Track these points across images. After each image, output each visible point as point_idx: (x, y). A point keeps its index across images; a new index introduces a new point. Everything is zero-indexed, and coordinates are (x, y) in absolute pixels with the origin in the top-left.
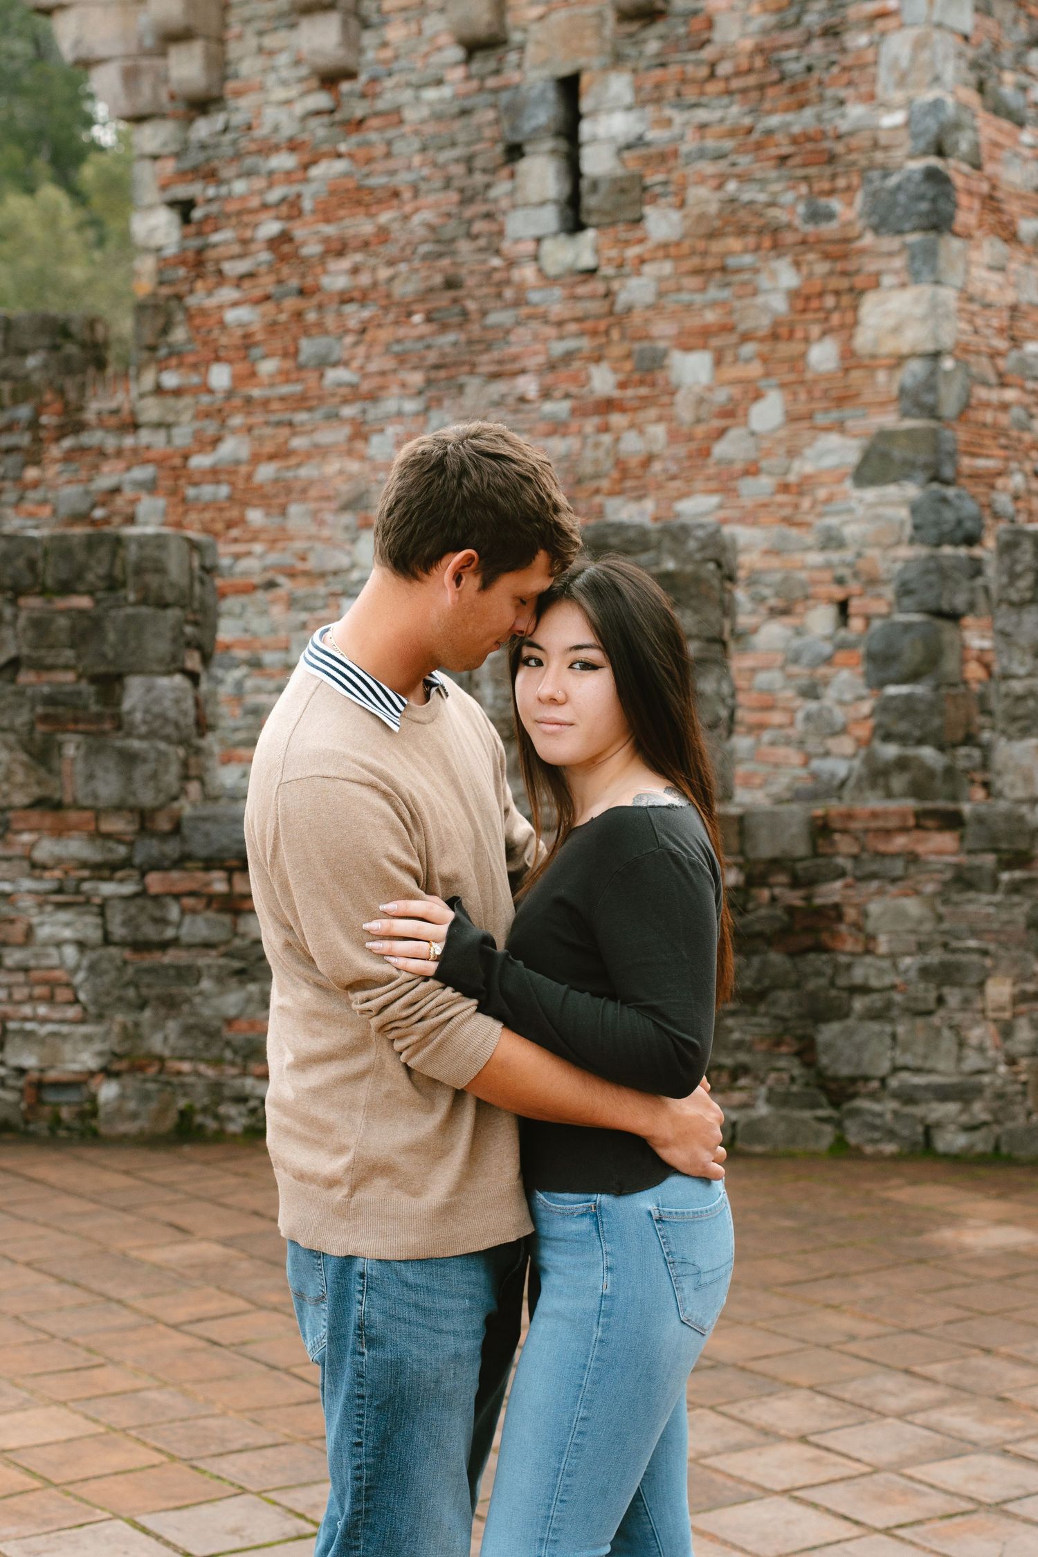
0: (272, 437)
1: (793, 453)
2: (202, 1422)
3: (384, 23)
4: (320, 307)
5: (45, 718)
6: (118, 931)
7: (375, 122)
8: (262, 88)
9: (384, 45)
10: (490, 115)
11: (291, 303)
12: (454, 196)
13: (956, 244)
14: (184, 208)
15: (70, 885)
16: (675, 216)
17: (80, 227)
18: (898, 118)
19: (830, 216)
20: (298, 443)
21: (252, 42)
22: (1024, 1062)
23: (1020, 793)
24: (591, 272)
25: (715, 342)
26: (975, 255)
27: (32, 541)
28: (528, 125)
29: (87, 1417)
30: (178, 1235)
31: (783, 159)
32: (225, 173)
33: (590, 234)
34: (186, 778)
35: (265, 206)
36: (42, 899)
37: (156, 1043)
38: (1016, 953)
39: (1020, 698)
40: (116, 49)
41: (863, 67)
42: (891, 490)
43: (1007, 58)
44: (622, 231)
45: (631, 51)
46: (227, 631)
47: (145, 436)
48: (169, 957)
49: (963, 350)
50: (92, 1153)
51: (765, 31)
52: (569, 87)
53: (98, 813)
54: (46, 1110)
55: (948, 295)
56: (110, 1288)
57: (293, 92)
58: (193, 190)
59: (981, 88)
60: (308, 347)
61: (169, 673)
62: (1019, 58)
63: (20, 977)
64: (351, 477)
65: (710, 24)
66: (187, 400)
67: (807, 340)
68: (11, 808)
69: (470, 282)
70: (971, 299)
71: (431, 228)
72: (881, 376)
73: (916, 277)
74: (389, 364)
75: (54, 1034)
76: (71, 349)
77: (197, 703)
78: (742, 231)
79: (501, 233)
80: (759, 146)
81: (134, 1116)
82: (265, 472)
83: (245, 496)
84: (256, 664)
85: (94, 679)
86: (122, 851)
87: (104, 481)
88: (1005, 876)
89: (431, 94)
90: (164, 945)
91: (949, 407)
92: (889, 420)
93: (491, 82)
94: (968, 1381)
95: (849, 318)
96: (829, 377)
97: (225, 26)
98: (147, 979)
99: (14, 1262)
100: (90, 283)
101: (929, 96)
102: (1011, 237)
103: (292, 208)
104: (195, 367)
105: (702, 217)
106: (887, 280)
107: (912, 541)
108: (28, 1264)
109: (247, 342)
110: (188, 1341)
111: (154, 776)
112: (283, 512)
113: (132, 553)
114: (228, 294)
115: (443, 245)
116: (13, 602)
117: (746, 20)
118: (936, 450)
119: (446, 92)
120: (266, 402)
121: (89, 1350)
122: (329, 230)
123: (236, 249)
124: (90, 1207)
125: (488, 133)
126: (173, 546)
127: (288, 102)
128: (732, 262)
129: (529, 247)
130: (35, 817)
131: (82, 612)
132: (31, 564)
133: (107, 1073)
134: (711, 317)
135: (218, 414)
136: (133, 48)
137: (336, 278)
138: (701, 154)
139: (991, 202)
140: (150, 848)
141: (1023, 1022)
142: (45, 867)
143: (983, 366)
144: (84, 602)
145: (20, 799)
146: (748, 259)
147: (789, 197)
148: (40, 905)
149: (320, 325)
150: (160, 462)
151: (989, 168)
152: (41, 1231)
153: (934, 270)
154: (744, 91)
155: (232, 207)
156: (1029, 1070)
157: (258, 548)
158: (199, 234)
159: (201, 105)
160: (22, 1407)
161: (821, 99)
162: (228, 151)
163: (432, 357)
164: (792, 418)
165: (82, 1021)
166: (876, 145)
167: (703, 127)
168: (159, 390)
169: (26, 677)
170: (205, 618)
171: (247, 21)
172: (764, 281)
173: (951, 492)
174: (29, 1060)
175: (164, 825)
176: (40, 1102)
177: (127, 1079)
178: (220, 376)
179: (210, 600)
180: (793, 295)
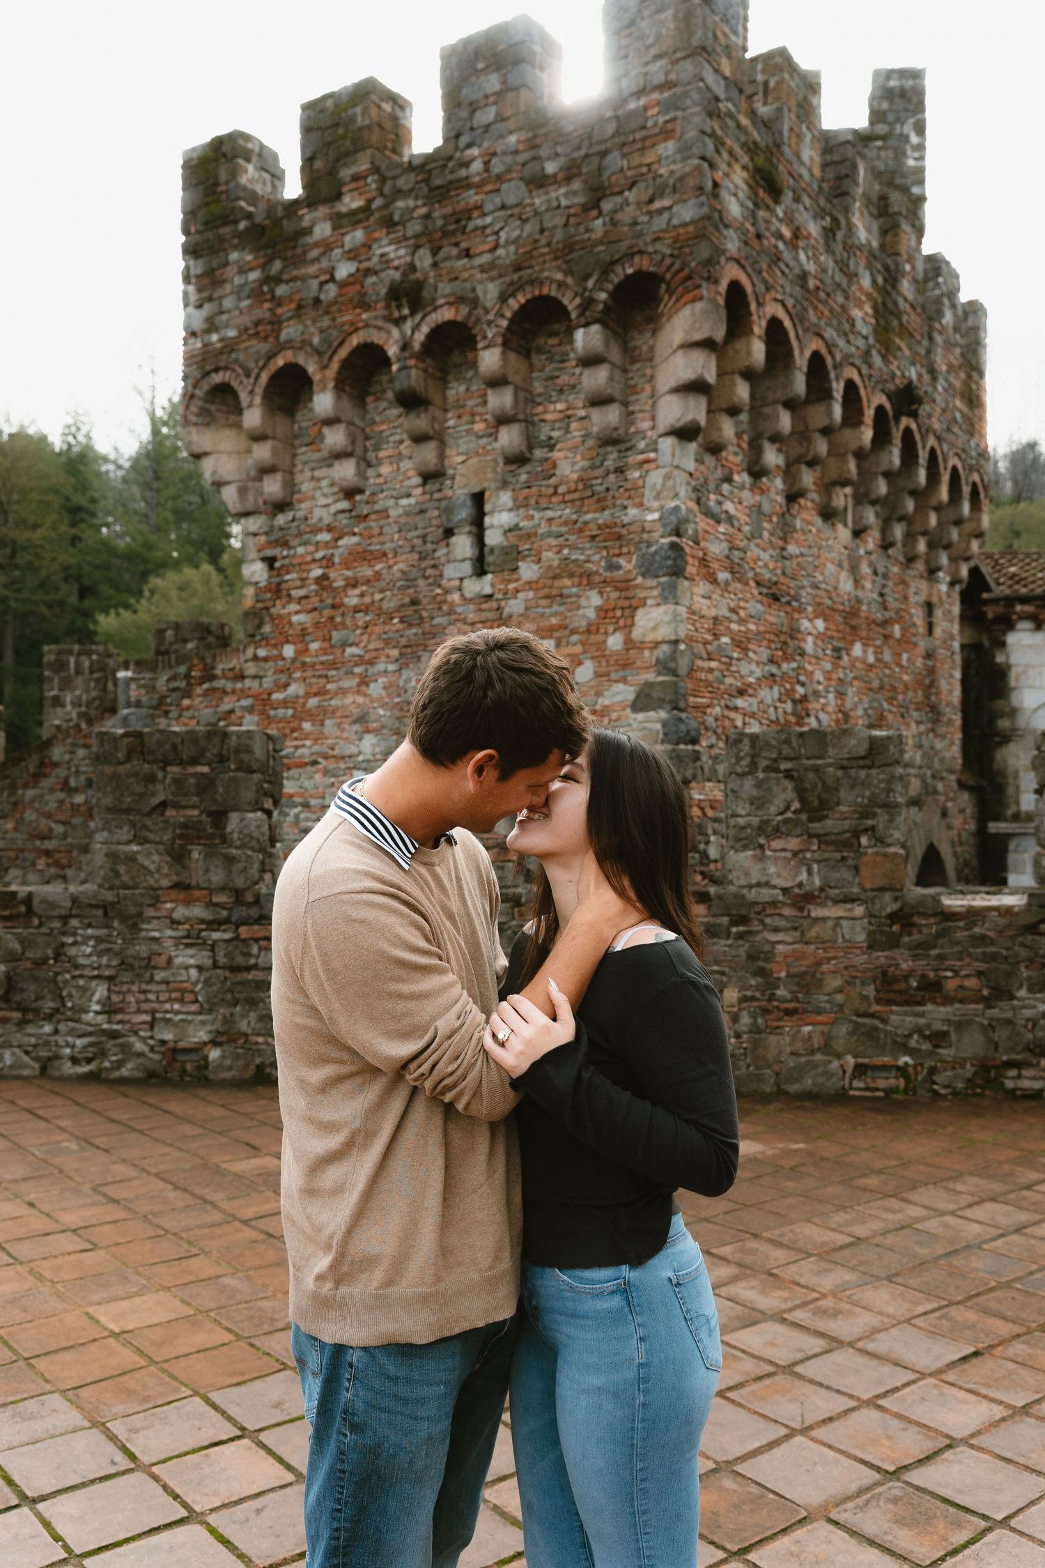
0: (317, 684)
1: (599, 694)
2: (260, 1304)
3: (380, 464)
4: (343, 614)
5: (181, 836)
6: (222, 960)
7: (374, 517)
8: (313, 498)
9: (379, 476)
10: (436, 513)
11: (327, 612)
12: (416, 556)
13: (686, 583)
14: (270, 561)
15: (194, 933)
16: (535, 567)
17: (221, 586)
18: (656, 516)
19: (619, 567)
20: (329, 687)
21: (308, 474)
22: (745, 1036)
23: (743, 882)
24: (490, 596)
25: (556, 634)
26: (695, 590)
27: (175, 733)
28: (456, 519)
29: (183, 1301)
30: (252, 1152)
31: (594, 537)
32: (293, 543)
33: (490, 576)
34: (263, 871)
35: (314, 561)
36: (177, 942)
37: (243, 1026)
38: (740, 974)
39: (743, 828)
40: (236, 477)
41: (637, 489)
42: (652, 714)
43: (711, 487)
44: (506, 575)
45: (513, 480)
46: (289, 787)
47: (248, 683)
48: (251, 976)
49: (690, 640)
50: (203, 1093)
51: (584, 470)
52: (478, 499)
53: (211, 891)
54: (178, 1065)
55: (682, 610)
56: (207, 1193)
57: (330, 501)
58: (276, 552)
59: (698, 502)
60: (336, 636)
61: (254, 811)
62: (718, 487)
63: (164, 987)
64: (359, 705)
65: (555, 466)
66: (271, 663)
67: (606, 633)
68: (160, 888)
69: (424, 601)
70: (693, 613)
71: (404, 572)
72: (647, 653)
73: (665, 600)
74: (380, 645)
75: (182, 1020)
76: (211, 639)
77: (270, 828)
78: (571, 575)
79: (441, 576)
80: (581, 530)
81: (230, 1068)
82: (313, 702)
83: (302, 714)
84: (306, 805)
85: (210, 814)
86: (225, 913)
87: (226, 707)
88: (734, 930)
89: (404, 502)
90: (249, 969)
91: (683, 671)
92: (651, 676)
93: (436, 496)
94: (748, 1259)
95: (629, 621)
96: (617, 653)
97: (294, 465)
98: (238, 988)
99: (148, 1173)
100: (225, 613)
101: (673, 504)
102: (714, 581)
103: (328, 562)
104: (275, 646)
105: (550, 567)
106: (650, 602)
107: (663, 742)
108: (156, 1175)
109: (304, 633)
110: (253, 1235)
111: (244, 870)
112: (322, 725)
113: (233, 741)
114: (293, 607)
115: (409, 581)
116: (163, 769)
117: (574, 464)
118: (676, 693)
119: (412, 501)
120: (313, 665)
121: (189, 1243)
122: (349, 573)
123: (298, 583)
124: (201, 1131)
125: (434, 522)
126: (257, 737)
127: (327, 506)
128: (565, 591)
129: (457, 583)
130: (174, 894)
131: (203, 775)
132: (174, 747)
133: (214, 1043)
134: (554, 621)
135: (288, 671)
136: (244, 476)
137: (352, 599)
138: (549, 534)
139: (704, 562)
140: (242, 912)
141: (744, 1013)
142: (179, 923)
143: (700, 649)
144: (205, 769)
145: (165, 883)
146: (574, 590)
147: (597, 557)
148: (176, 945)
149: (343, 624)
150: (255, 697)
151: (703, 544)
152: (167, 1150)
153: (675, 596)
154: (572, 501)
155: (296, 561)
156: (748, 1041)
157: (308, 743)
158: (279, 575)
159: (280, 506)
160: (140, 1294)
161: (614, 505)
162: (294, 531)
163: (403, 641)
164: (598, 675)
165: (200, 1013)
166: (643, 530)
167: (550, 520)
168: (256, 658)
169: (170, 813)
170: (276, 780)
171: (306, 463)
172: (583, 602)
173: (684, 715)
174: (168, 1036)
175: (250, 898)
176: (174, 1060)
177: (226, 1047)
178: (289, 651)
179: (279, 769)
180: (599, 609)
